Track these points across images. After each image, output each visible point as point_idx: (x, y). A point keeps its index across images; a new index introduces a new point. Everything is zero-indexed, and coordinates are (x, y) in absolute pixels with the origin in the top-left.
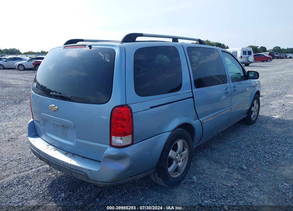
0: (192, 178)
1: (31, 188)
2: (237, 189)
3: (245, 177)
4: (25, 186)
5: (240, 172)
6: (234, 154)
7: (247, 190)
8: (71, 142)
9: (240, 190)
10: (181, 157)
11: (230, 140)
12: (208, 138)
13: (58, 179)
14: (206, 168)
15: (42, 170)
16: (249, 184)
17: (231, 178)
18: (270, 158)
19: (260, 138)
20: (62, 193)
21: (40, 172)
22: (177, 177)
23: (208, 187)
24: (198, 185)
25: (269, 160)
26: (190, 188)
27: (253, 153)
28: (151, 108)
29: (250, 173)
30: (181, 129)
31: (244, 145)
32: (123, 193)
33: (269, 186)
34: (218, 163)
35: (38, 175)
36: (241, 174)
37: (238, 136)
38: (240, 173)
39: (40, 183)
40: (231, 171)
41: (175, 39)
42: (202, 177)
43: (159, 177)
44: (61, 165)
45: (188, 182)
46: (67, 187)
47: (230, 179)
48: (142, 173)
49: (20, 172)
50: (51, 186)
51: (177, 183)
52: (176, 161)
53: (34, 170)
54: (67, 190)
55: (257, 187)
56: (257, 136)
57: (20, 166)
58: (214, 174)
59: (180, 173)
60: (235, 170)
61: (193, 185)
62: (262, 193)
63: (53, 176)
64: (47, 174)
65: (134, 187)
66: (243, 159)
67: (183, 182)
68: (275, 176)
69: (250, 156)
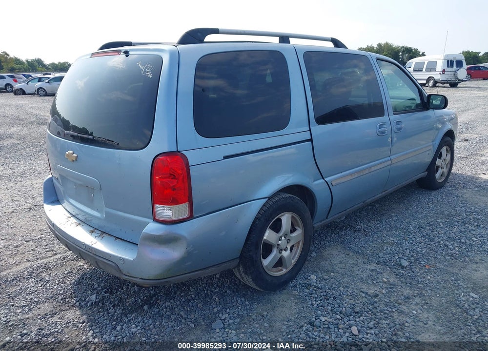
0: (309, 278)
1: (48, 285)
2: (382, 299)
3: (403, 279)
4: (40, 281)
5: (395, 270)
6: (392, 239)
7: (400, 301)
8: (99, 212)
9: (388, 301)
10: (288, 243)
11: (392, 216)
12: (345, 210)
13: (91, 273)
14: (337, 262)
15: (69, 257)
16: (407, 292)
17: (378, 280)
18: (456, 248)
19: (446, 213)
20: (94, 294)
21: (66, 260)
22: (281, 275)
23: (333, 294)
24: (316, 291)
25: (454, 252)
26: (301, 294)
27: (427, 240)
28: (225, 158)
29: (413, 272)
30: (288, 195)
31: (413, 225)
32: (189, 298)
33: (441, 296)
34: (360, 254)
35: (62, 265)
36: (397, 275)
37: (407, 209)
38: (394, 272)
39: (62, 276)
40: (379, 268)
41: (284, 39)
42: (326, 277)
43: (246, 273)
44: (82, 249)
45: (301, 284)
46: (102, 285)
47: (375, 282)
48: (213, 266)
49: (37, 259)
50: (79, 282)
51: (281, 285)
52: (277, 248)
53: (58, 256)
54: (102, 289)
55: (420, 297)
56: (442, 210)
57: (39, 249)
58: (349, 273)
59: (286, 269)
60: (387, 266)
61: (307, 291)
62: (426, 308)
63: (85, 267)
64: (77, 263)
65: (209, 289)
66: (406, 249)
67: (292, 285)
68: (456, 280)
69: (420, 245)
